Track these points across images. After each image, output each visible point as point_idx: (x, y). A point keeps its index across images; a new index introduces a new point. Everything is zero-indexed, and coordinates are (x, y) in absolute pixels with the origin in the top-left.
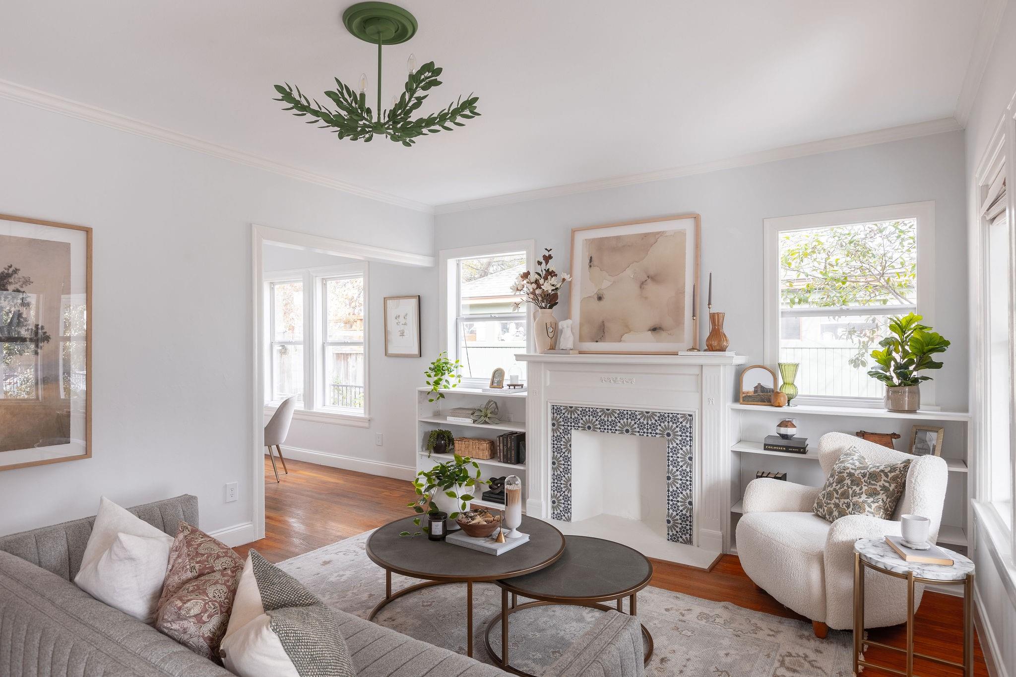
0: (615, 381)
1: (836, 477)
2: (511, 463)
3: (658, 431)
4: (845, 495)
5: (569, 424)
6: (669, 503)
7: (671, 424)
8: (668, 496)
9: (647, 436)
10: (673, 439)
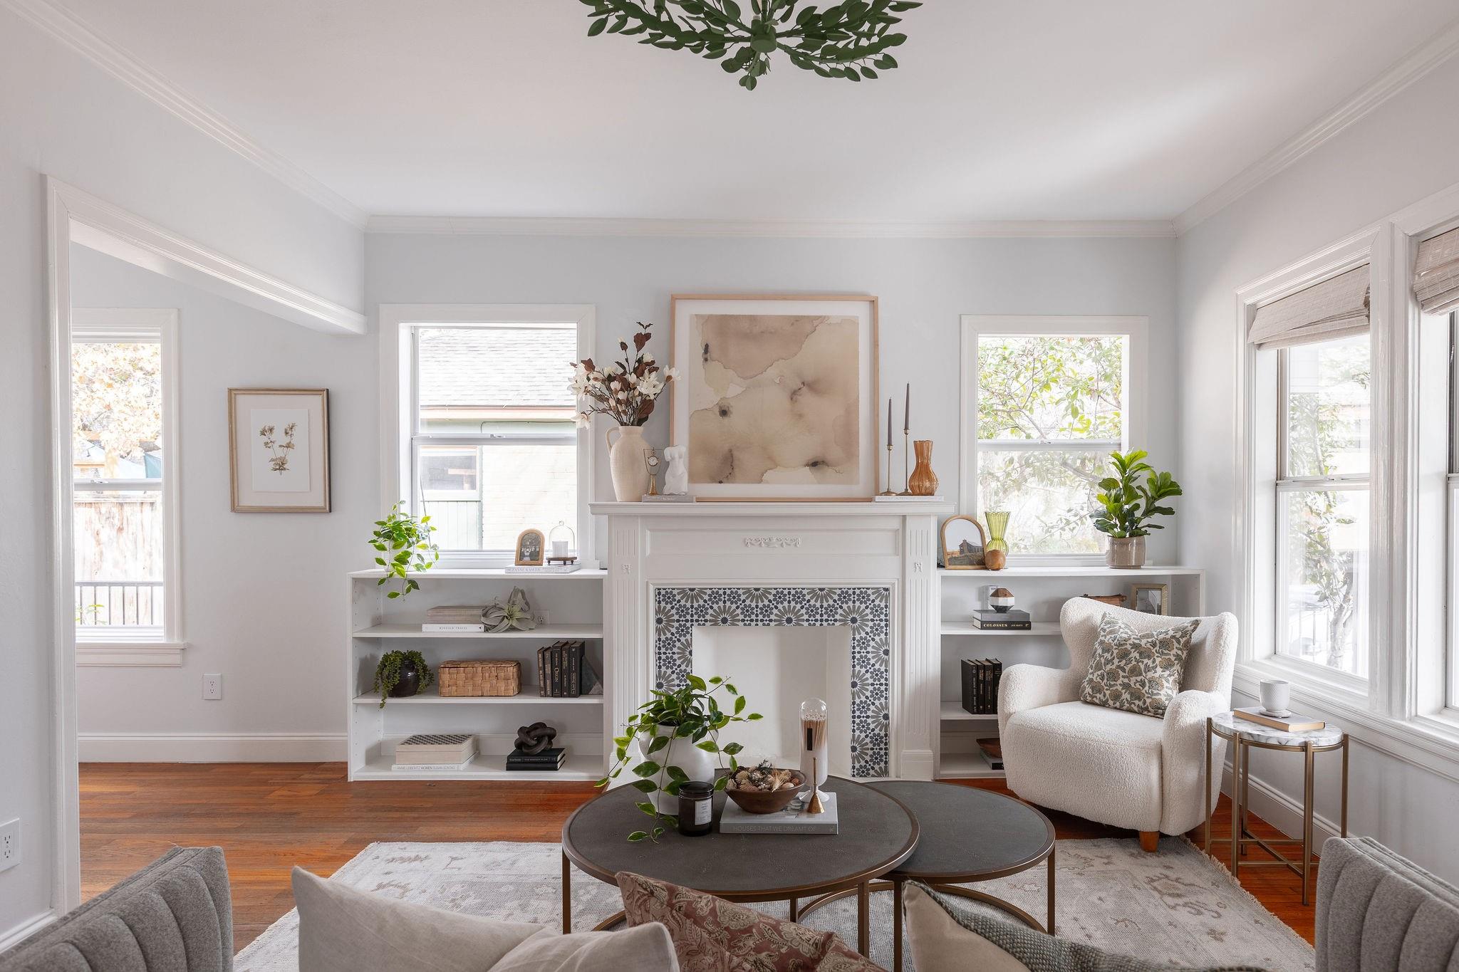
0: (768, 545)
1: (1116, 652)
2: (570, 696)
3: (837, 617)
4: (1135, 671)
5: (689, 617)
6: (854, 722)
7: (857, 604)
8: (854, 712)
9: (821, 625)
10: (860, 627)
